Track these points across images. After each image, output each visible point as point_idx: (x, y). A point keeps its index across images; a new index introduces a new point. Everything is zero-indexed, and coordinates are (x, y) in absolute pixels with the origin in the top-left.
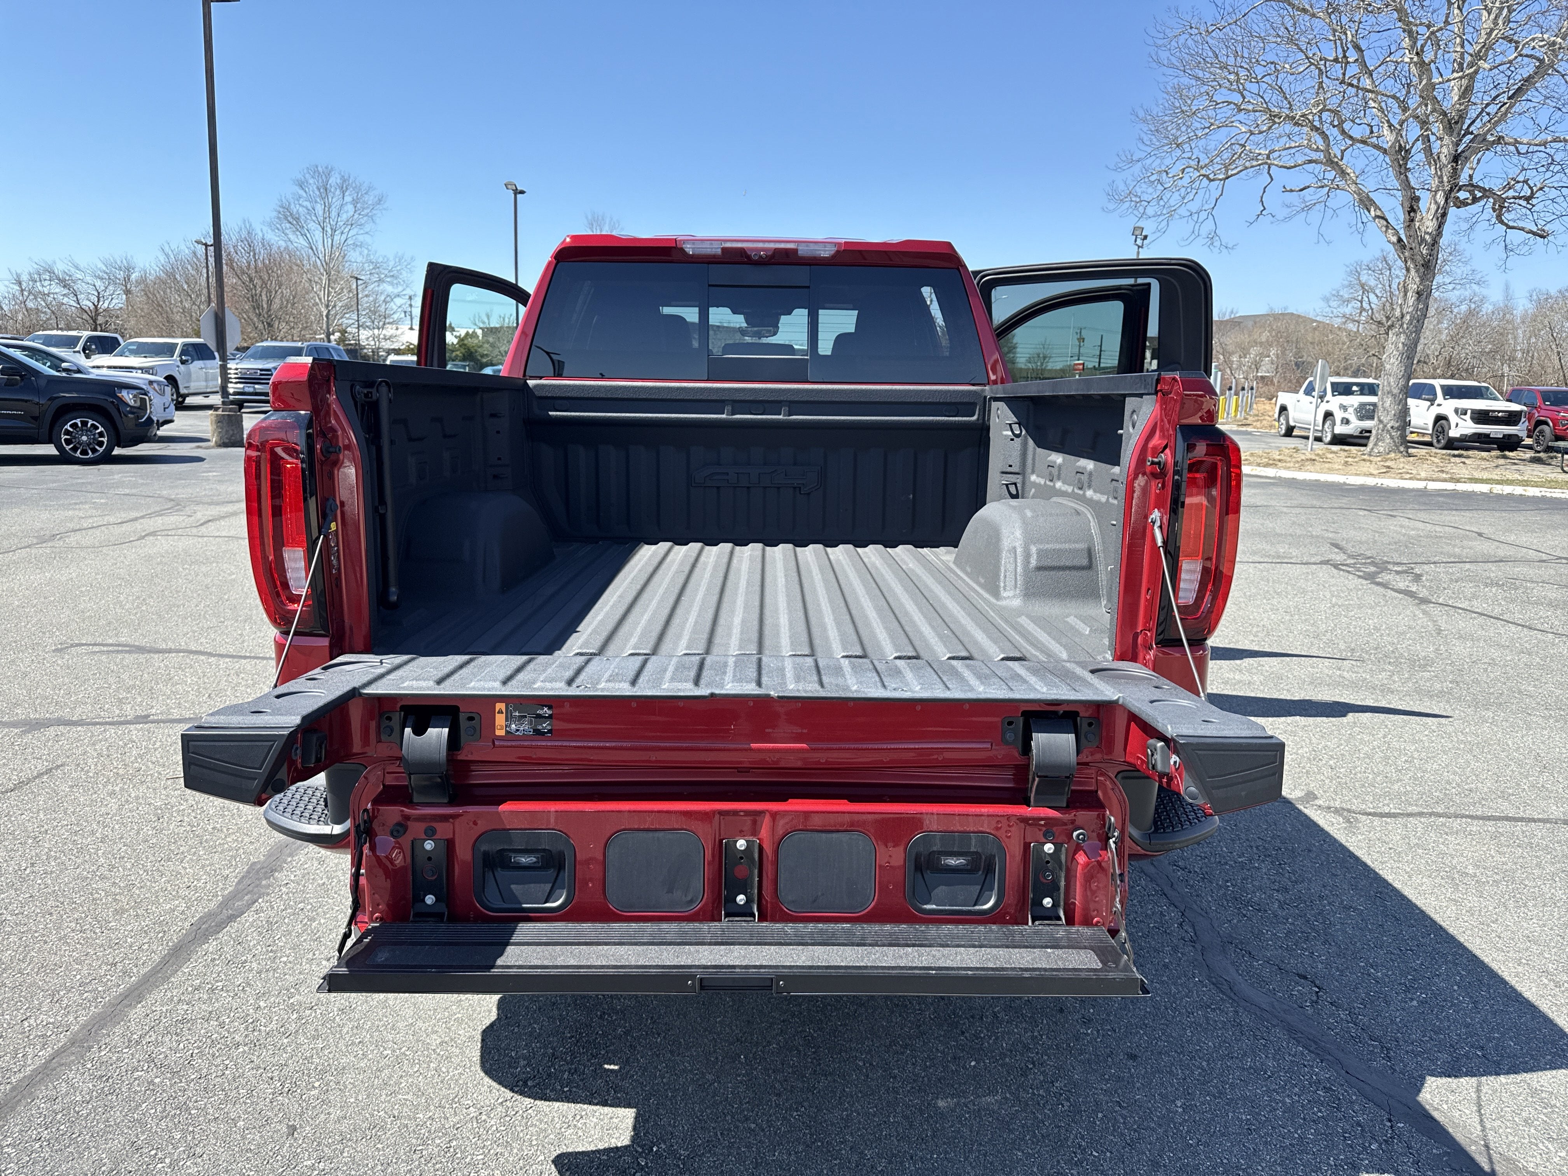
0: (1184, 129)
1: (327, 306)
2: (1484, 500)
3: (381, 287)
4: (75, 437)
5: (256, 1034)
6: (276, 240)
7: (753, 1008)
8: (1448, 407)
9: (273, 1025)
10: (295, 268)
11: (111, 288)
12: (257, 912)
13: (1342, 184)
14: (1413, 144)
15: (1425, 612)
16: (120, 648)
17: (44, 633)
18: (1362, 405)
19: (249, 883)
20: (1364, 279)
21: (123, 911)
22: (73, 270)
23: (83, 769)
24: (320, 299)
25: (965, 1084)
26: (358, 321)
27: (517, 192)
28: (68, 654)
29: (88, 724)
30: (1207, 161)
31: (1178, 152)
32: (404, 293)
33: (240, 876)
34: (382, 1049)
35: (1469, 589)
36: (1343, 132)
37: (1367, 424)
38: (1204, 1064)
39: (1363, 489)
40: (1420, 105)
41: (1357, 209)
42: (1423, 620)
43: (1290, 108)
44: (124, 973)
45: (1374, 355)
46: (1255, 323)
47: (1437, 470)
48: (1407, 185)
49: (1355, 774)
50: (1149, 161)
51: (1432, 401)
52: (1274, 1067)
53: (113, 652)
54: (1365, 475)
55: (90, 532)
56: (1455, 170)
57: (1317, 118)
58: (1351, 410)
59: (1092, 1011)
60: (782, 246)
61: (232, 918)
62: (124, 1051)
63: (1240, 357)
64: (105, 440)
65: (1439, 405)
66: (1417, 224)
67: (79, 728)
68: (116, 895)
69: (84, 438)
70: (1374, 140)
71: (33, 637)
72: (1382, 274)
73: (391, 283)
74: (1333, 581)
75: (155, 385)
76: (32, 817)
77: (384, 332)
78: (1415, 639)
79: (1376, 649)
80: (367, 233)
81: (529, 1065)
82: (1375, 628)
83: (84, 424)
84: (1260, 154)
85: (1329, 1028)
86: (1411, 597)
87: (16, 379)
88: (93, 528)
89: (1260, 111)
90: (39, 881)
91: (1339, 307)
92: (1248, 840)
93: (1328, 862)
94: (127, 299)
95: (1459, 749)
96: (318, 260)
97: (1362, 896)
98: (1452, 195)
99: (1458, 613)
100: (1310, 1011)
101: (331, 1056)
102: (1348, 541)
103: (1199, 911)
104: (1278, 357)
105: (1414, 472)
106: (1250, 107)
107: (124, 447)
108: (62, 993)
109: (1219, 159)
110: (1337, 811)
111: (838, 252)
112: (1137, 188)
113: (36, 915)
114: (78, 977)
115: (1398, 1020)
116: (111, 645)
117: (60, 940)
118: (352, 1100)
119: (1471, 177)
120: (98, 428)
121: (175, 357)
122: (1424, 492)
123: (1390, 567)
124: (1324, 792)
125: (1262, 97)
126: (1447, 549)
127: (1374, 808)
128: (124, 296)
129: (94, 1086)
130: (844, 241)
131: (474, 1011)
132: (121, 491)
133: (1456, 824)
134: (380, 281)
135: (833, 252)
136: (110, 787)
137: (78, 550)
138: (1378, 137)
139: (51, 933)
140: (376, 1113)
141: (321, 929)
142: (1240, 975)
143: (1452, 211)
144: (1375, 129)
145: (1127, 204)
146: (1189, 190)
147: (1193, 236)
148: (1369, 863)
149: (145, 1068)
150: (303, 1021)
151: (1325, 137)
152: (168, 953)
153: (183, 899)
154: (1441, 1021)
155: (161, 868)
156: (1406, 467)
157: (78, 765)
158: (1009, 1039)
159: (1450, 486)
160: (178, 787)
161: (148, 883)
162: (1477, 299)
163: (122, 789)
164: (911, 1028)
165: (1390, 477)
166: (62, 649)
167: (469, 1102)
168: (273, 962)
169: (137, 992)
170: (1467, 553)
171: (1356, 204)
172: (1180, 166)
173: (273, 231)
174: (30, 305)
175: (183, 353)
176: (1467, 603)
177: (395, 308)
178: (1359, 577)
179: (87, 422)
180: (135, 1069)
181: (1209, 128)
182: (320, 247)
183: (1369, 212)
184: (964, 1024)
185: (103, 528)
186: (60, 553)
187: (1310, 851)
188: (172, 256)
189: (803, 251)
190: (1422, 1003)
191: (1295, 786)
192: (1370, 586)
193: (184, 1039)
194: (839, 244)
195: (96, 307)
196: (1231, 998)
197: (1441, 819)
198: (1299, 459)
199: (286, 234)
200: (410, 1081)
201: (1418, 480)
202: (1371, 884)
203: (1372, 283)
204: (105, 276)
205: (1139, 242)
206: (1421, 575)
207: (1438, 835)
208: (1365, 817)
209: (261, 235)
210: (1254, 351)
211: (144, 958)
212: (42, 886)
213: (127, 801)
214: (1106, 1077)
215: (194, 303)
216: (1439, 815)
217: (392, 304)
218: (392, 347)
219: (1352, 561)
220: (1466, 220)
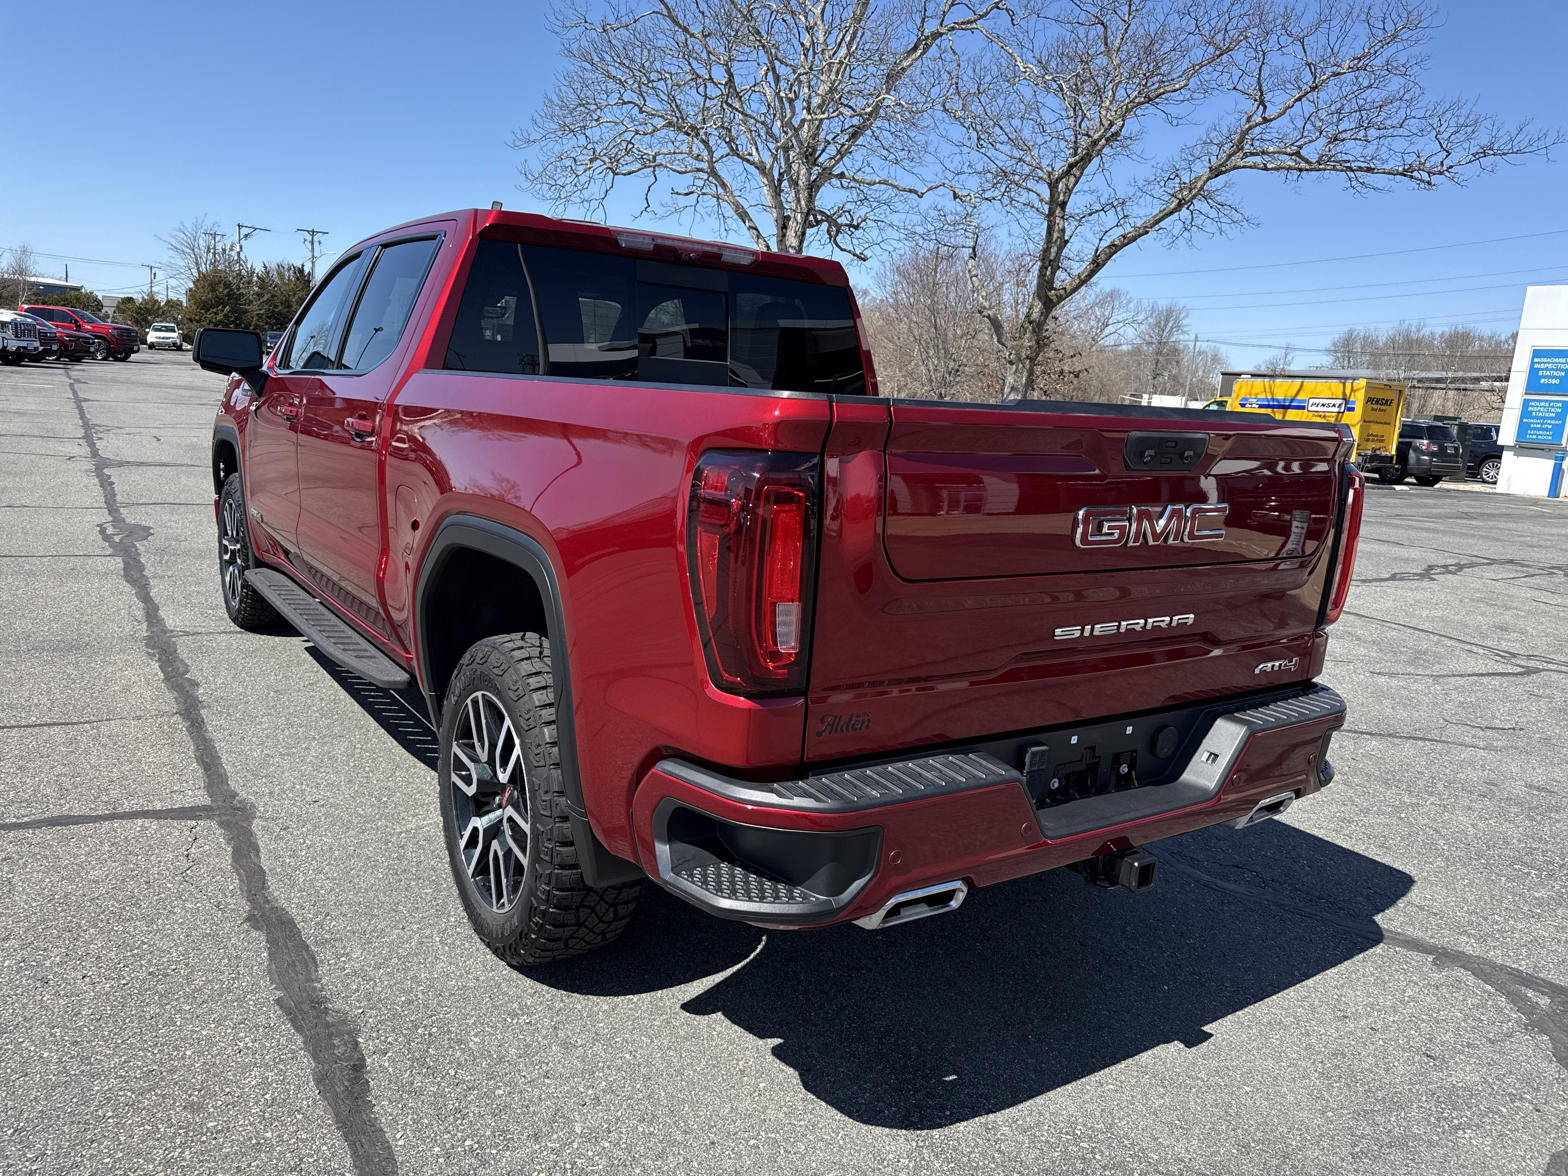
48: (780, 206)
56: (810, 195)
98: (808, 218)
119: (820, 203)
171: (733, 213)
189: (727, 257)
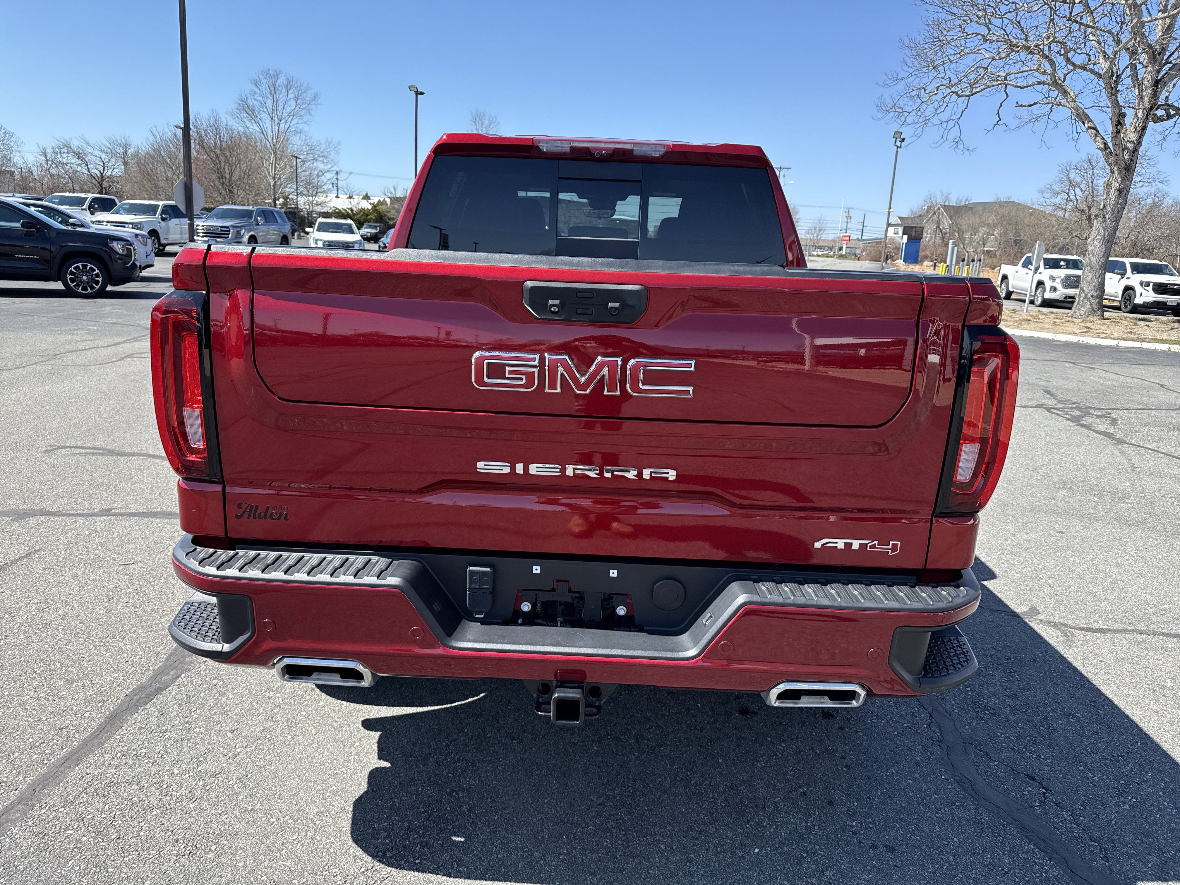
0: (939, 54)
1: (274, 178)
2: (1164, 357)
3: (315, 165)
4: (77, 277)
5: (168, 798)
6: (237, 126)
7: (575, 791)
8: (1135, 280)
9: (183, 791)
10: (250, 148)
11: (113, 160)
12: (179, 686)
13: (1063, 101)
14: (1124, 71)
15: (1121, 452)
16: (95, 451)
17: (38, 436)
18: (1068, 277)
19: (175, 659)
20: (1072, 176)
21: (74, 681)
22: (85, 146)
23: (55, 554)
24: (269, 173)
25: (749, 870)
26: (297, 190)
27: (418, 93)
28: (55, 455)
29: (64, 515)
30: (956, 81)
31: (934, 73)
32: (332, 169)
33: (169, 653)
34: (269, 817)
35: (1155, 432)
36: (1068, 60)
37: (1071, 292)
38: (951, 858)
39: (1067, 345)
40: (1130, 40)
41: (1073, 121)
42: (1120, 458)
43: (1026, 40)
44: (68, 738)
45: (1076, 236)
46: (985, 209)
47: (1126, 331)
48: (1116, 104)
49: (1070, 593)
50: (910, 80)
51: (1123, 275)
52: (1010, 864)
53: (89, 454)
54: (1069, 333)
55: (83, 353)
56: (1155, 92)
57: (1047, 48)
58: (1058, 280)
59: (856, 804)
60: (620, 146)
61: (159, 691)
62: (61, 810)
63: (971, 235)
64: (100, 279)
65: (1128, 278)
66: (1122, 135)
67: (56, 519)
68: (69, 667)
69: (85, 278)
70: (1092, 66)
71: (30, 440)
72: (1086, 172)
73: (323, 162)
74: (1046, 422)
75: (140, 238)
76: (11, 595)
77: (317, 199)
78: (1114, 475)
79: (1083, 482)
80: (305, 122)
81: (388, 836)
82: (1082, 464)
83: (85, 267)
84: (999, 76)
85: (1055, 828)
86: (1110, 438)
87: (33, 232)
88: (86, 349)
89: (1002, 41)
90: (9, 652)
91: (1051, 197)
92: (983, 649)
93: (1050, 672)
94: (125, 168)
95: (1153, 573)
96: (267, 143)
97: (1078, 705)
98: (1152, 113)
99: (1148, 453)
100: (1039, 811)
101: (227, 821)
102: (1057, 388)
103: (945, 713)
104: (1000, 236)
105: (1109, 332)
106: (994, 38)
107: (114, 285)
108: (16, 755)
109: (966, 79)
110: (1057, 626)
111: (666, 153)
112: (901, 102)
113: (4, 683)
114: (31, 740)
115: (1113, 822)
116: (89, 448)
117: (20, 705)
118: (241, 864)
119: (1167, 97)
120: (94, 270)
121: (157, 216)
122: (1116, 349)
123: (1092, 411)
124: (1045, 607)
125: (1005, 30)
126: (1137, 398)
127: (1086, 623)
128: (123, 167)
129: (32, 842)
130: (672, 143)
131: (347, 783)
132: (109, 320)
133: (1155, 640)
134: (315, 160)
135: (662, 153)
136: (74, 571)
137: (73, 368)
138: (1094, 64)
139: (13, 699)
140: (260, 877)
141: (229, 703)
142: (980, 774)
143: (1151, 125)
144: (1092, 58)
145: (892, 114)
146: (941, 103)
147: (942, 140)
148: (1084, 673)
149: (75, 827)
150: (207, 788)
151: (1052, 63)
152: (105, 721)
153: (122, 672)
154: (1150, 825)
155: (107, 644)
156: (1102, 328)
157: (51, 551)
158: (787, 828)
159: (1137, 345)
160: (128, 572)
161: (95, 657)
162: (1160, 194)
163: (84, 573)
164: (705, 815)
165: (1089, 336)
166: (50, 450)
167: (337, 870)
168: (188, 733)
169: (77, 756)
170: (1153, 402)
171: (1073, 118)
172: (935, 84)
173: (234, 119)
174: (53, 171)
175: (163, 212)
176: (1155, 444)
177: (325, 180)
178: (1068, 419)
179: (87, 266)
180: (67, 828)
181: (959, 54)
182: (270, 132)
183: (1084, 124)
184: (750, 813)
185: (93, 350)
186: (58, 370)
187: (1035, 661)
188: (158, 137)
189: (637, 151)
190: (1133, 807)
191: (1020, 602)
192: (1076, 427)
193: (110, 800)
194: (668, 146)
195: (102, 174)
196: (972, 797)
197: (1142, 636)
198: (1017, 319)
199: (244, 122)
200: (290, 848)
201: (1111, 339)
202: (1086, 694)
203: (1079, 179)
204: (109, 151)
205: (898, 143)
206: (1116, 419)
207: (1141, 650)
208: (1079, 632)
209: (225, 122)
210: (983, 230)
211: (85, 725)
212: (11, 657)
213: (86, 583)
214: (869, 868)
215: (174, 174)
216: (1140, 632)
217: (323, 177)
218: (322, 211)
219: (1061, 406)
220: (1160, 133)
